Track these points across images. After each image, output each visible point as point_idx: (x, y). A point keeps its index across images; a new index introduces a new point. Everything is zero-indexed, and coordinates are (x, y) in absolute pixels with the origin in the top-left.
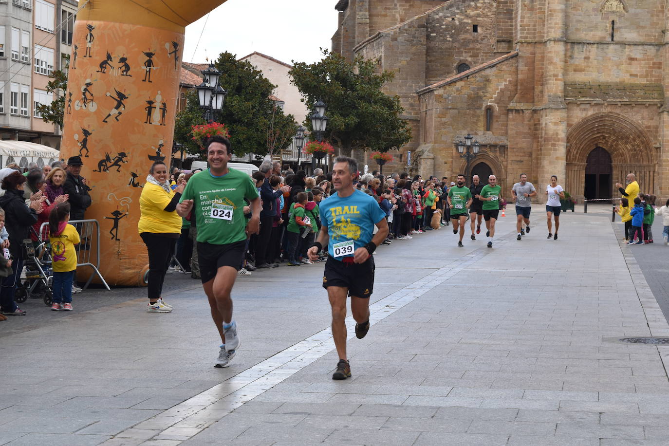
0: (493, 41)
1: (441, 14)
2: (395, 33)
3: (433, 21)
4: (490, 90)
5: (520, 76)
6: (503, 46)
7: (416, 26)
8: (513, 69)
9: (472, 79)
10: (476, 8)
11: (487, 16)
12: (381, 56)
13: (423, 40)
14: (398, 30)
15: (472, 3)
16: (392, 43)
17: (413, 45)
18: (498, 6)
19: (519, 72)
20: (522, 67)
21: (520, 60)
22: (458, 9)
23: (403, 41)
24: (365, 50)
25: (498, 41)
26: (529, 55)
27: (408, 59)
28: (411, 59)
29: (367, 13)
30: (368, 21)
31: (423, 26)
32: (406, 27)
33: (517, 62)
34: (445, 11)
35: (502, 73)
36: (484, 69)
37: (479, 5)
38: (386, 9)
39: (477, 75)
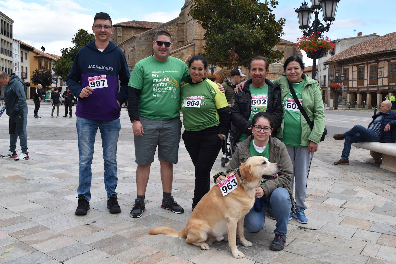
0: (176, 41)
1: (157, 30)
2: (140, 36)
3: (154, 33)
4: (184, 58)
5: (196, 53)
6: (180, 44)
7: (149, 34)
8: (193, 50)
9: (177, 54)
10: (170, 28)
11: (174, 32)
12: (134, 46)
13: (151, 39)
14: (141, 35)
15: (169, 27)
16: (139, 40)
17: (147, 42)
18: (178, 28)
19: (195, 51)
20: (196, 49)
21: (196, 46)
22: (164, 28)
23: (143, 39)
24: (124, 46)
25: (179, 41)
26: (198, 44)
27: (146, 47)
28: (147, 47)
29: (121, 33)
30: (122, 36)
31: (151, 34)
32: (145, 34)
33: (194, 47)
34: (159, 29)
35: (188, 51)
36: (182, 49)
37: (171, 27)
38: (128, 32)
39: (179, 52)
